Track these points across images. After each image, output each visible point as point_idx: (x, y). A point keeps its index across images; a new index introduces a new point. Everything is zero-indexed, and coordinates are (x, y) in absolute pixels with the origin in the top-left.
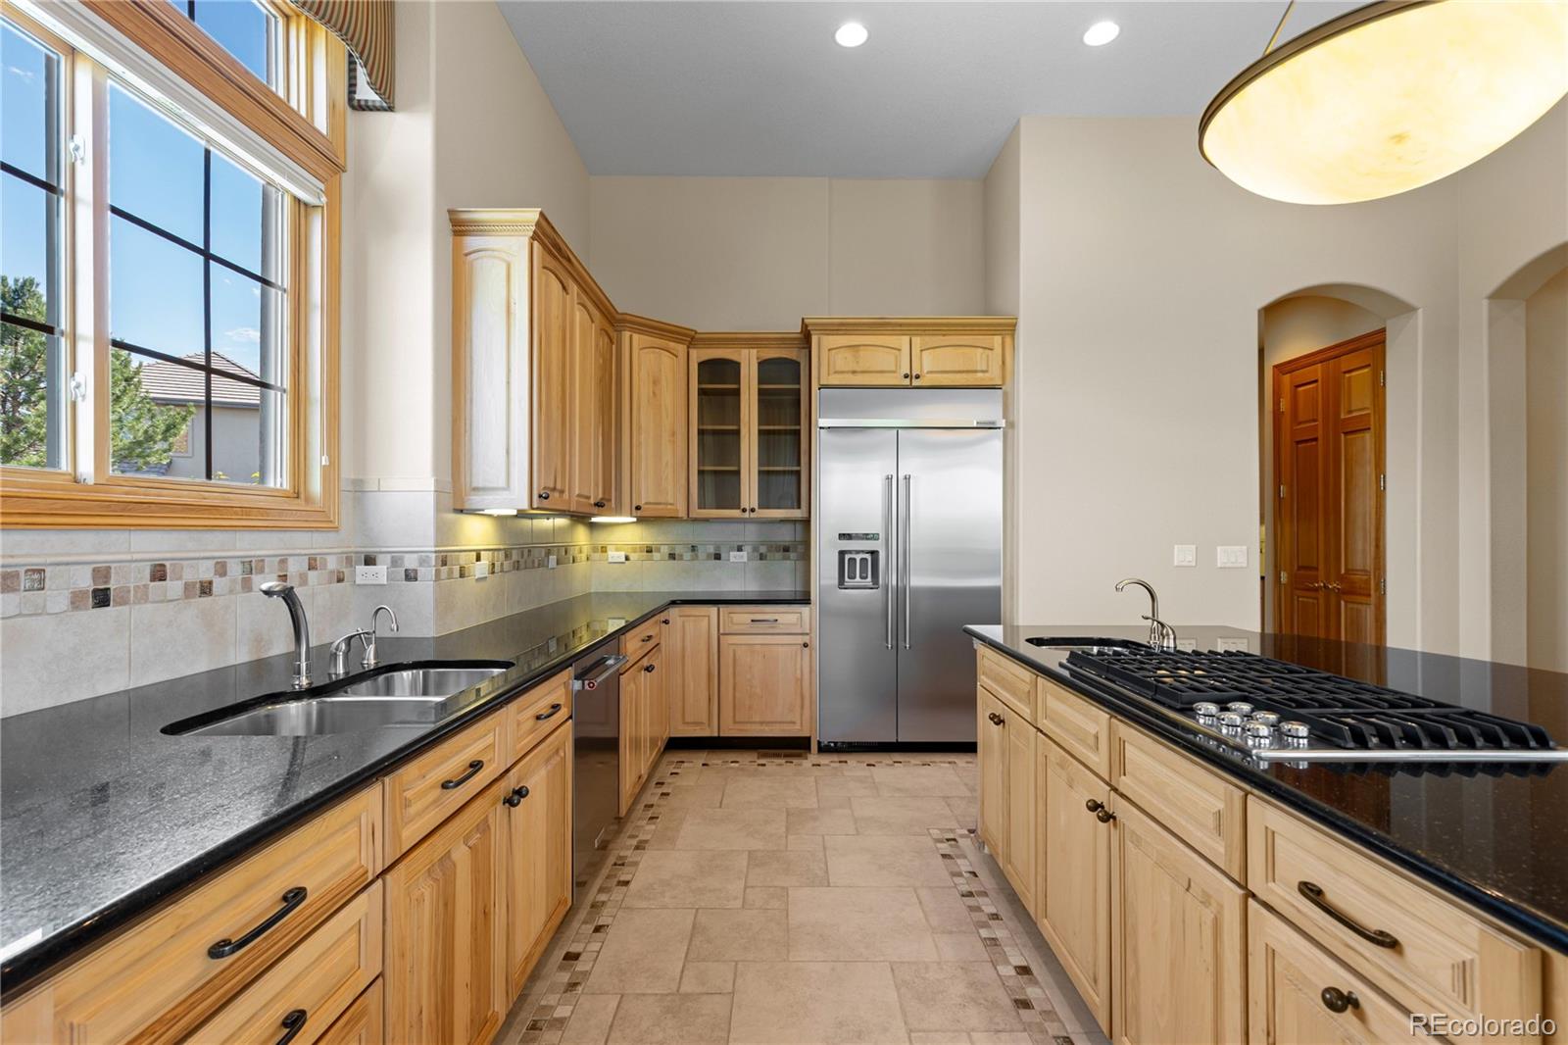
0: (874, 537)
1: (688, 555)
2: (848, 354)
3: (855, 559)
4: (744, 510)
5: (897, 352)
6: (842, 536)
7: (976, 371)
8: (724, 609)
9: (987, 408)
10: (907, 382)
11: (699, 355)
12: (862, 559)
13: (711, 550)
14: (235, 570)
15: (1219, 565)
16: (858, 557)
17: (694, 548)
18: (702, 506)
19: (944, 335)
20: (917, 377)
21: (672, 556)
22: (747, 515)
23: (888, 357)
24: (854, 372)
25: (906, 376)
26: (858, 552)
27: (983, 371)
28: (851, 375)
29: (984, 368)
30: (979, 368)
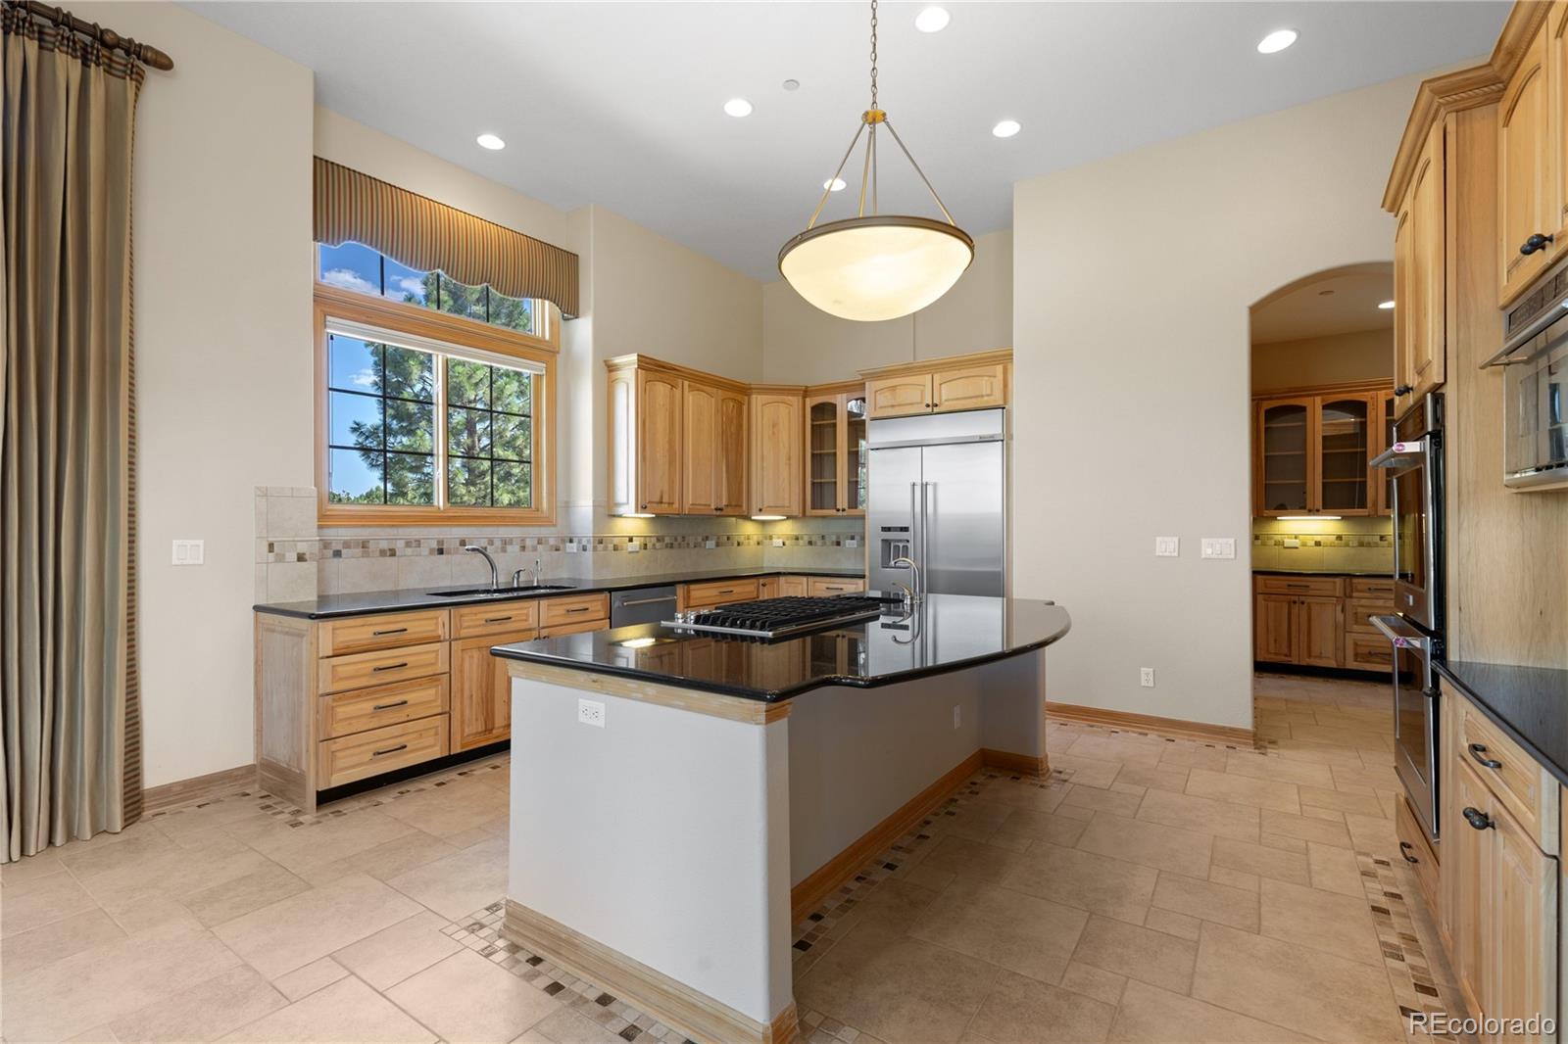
0: (906, 529)
1: (819, 542)
2: (888, 394)
3: (899, 546)
4: (838, 510)
5: (922, 387)
6: (885, 529)
7: (982, 396)
8: (811, 579)
9: (991, 424)
10: (929, 410)
11: (810, 402)
12: (903, 546)
13: (834, 538)
14: (498, 543)
15: (1203, 556)
16: (901, 545)
17: (823, 537)
18: (813, 508)
19: (959, 370)
20: (936, 405)
21: (810, 543)
22: (840, 513)
23: (915, 391)
24: (893, 406)
25: (928, 406)
26: (901, 541)
27: (988, 395)
28: (890, 409)
29: (989, 392)
30: (984, 393)
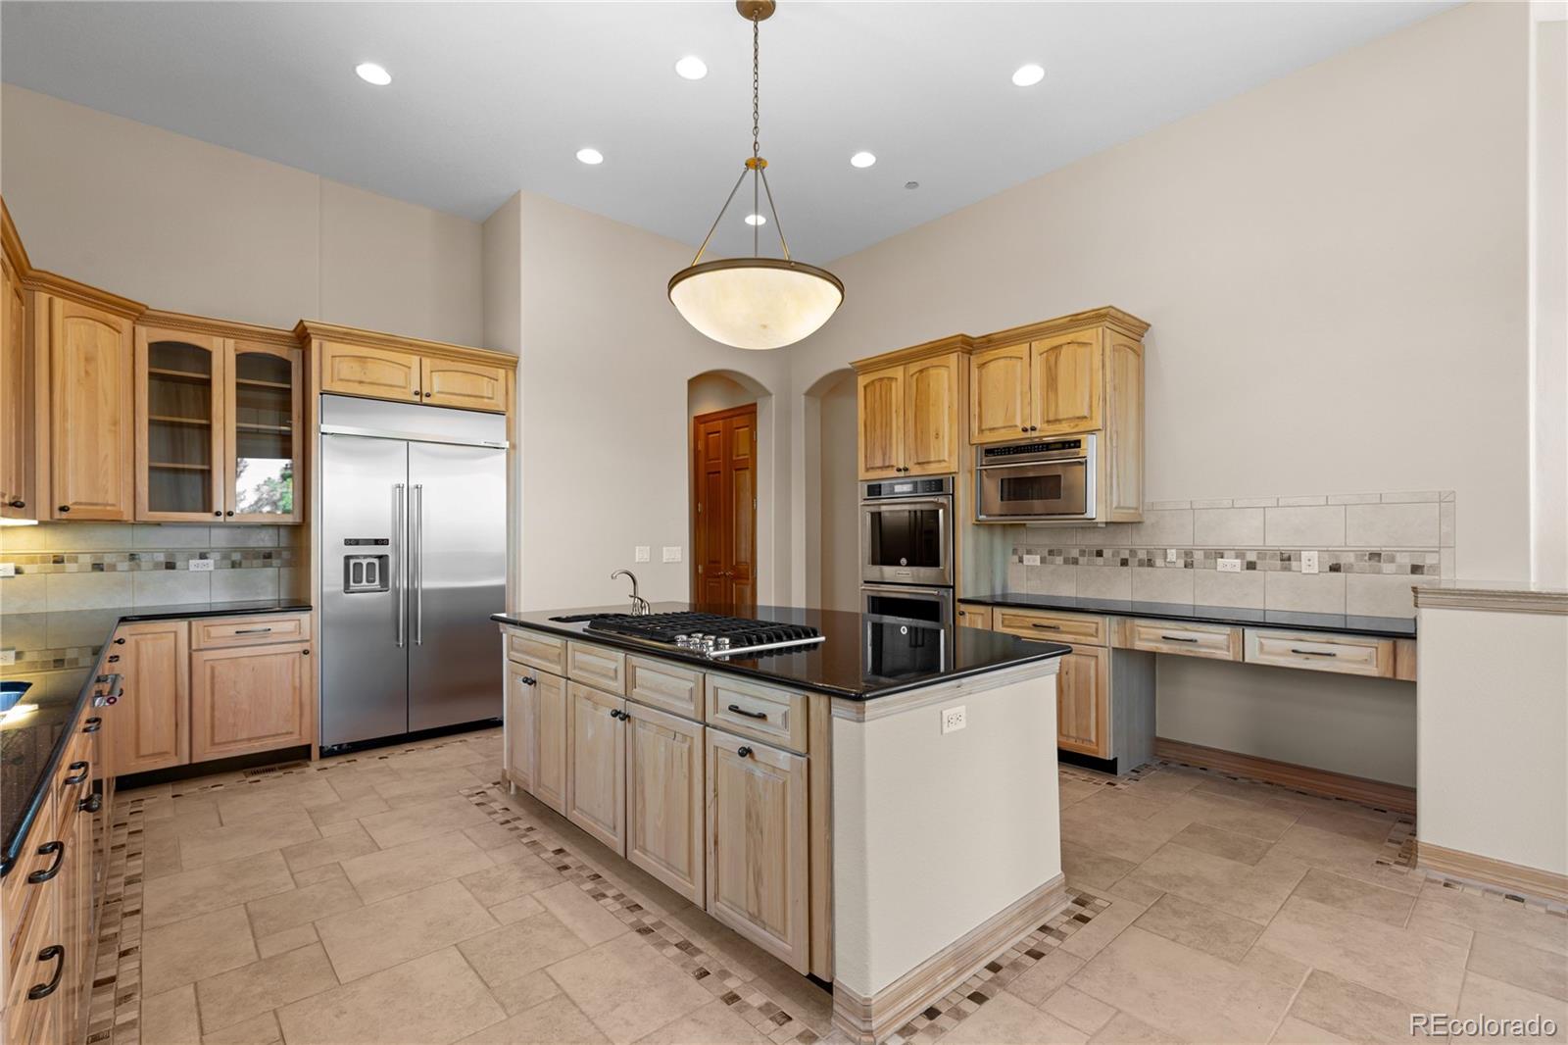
0: (383, 542)
1: (124, 565)
2: (356, 366)
3: (361, 564)
4: (218, 514)
5: (406, 369)
6: (348, 542)
7: (482, 397)
8: (196, 623)
9: (492, 430)
10: (417, 398)
11: (147, 335)
12: (368, 564)
13: (161, 558)
15: (665, 561)
16: (365, 563)
17: (132, 557)
18: (153, 507)
19: (453, 361)
20: (428, 395)
21: (98, 567)
22: (221, 519)
23: (397, 372)
24: (361, 382)
25: (416, 393)
26: (366, 557)
27: (489, 398)
28: (356, 384)
29: (490, 396)
30: (485, 395)
